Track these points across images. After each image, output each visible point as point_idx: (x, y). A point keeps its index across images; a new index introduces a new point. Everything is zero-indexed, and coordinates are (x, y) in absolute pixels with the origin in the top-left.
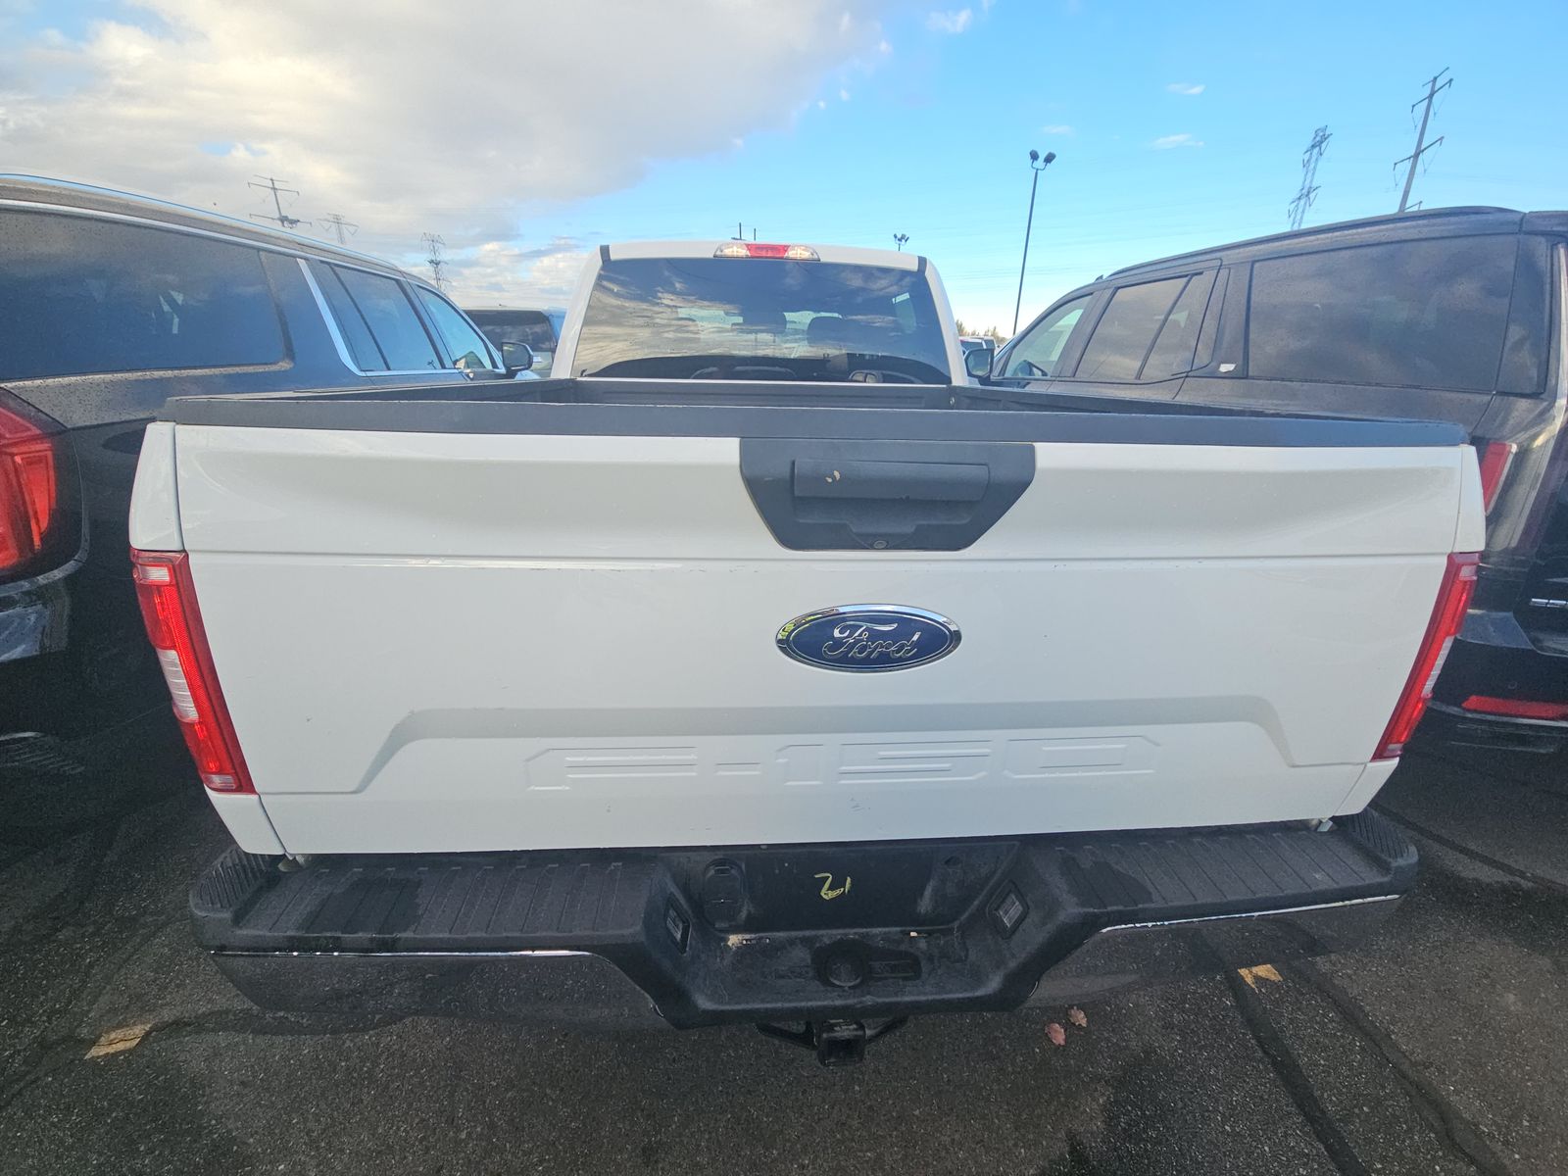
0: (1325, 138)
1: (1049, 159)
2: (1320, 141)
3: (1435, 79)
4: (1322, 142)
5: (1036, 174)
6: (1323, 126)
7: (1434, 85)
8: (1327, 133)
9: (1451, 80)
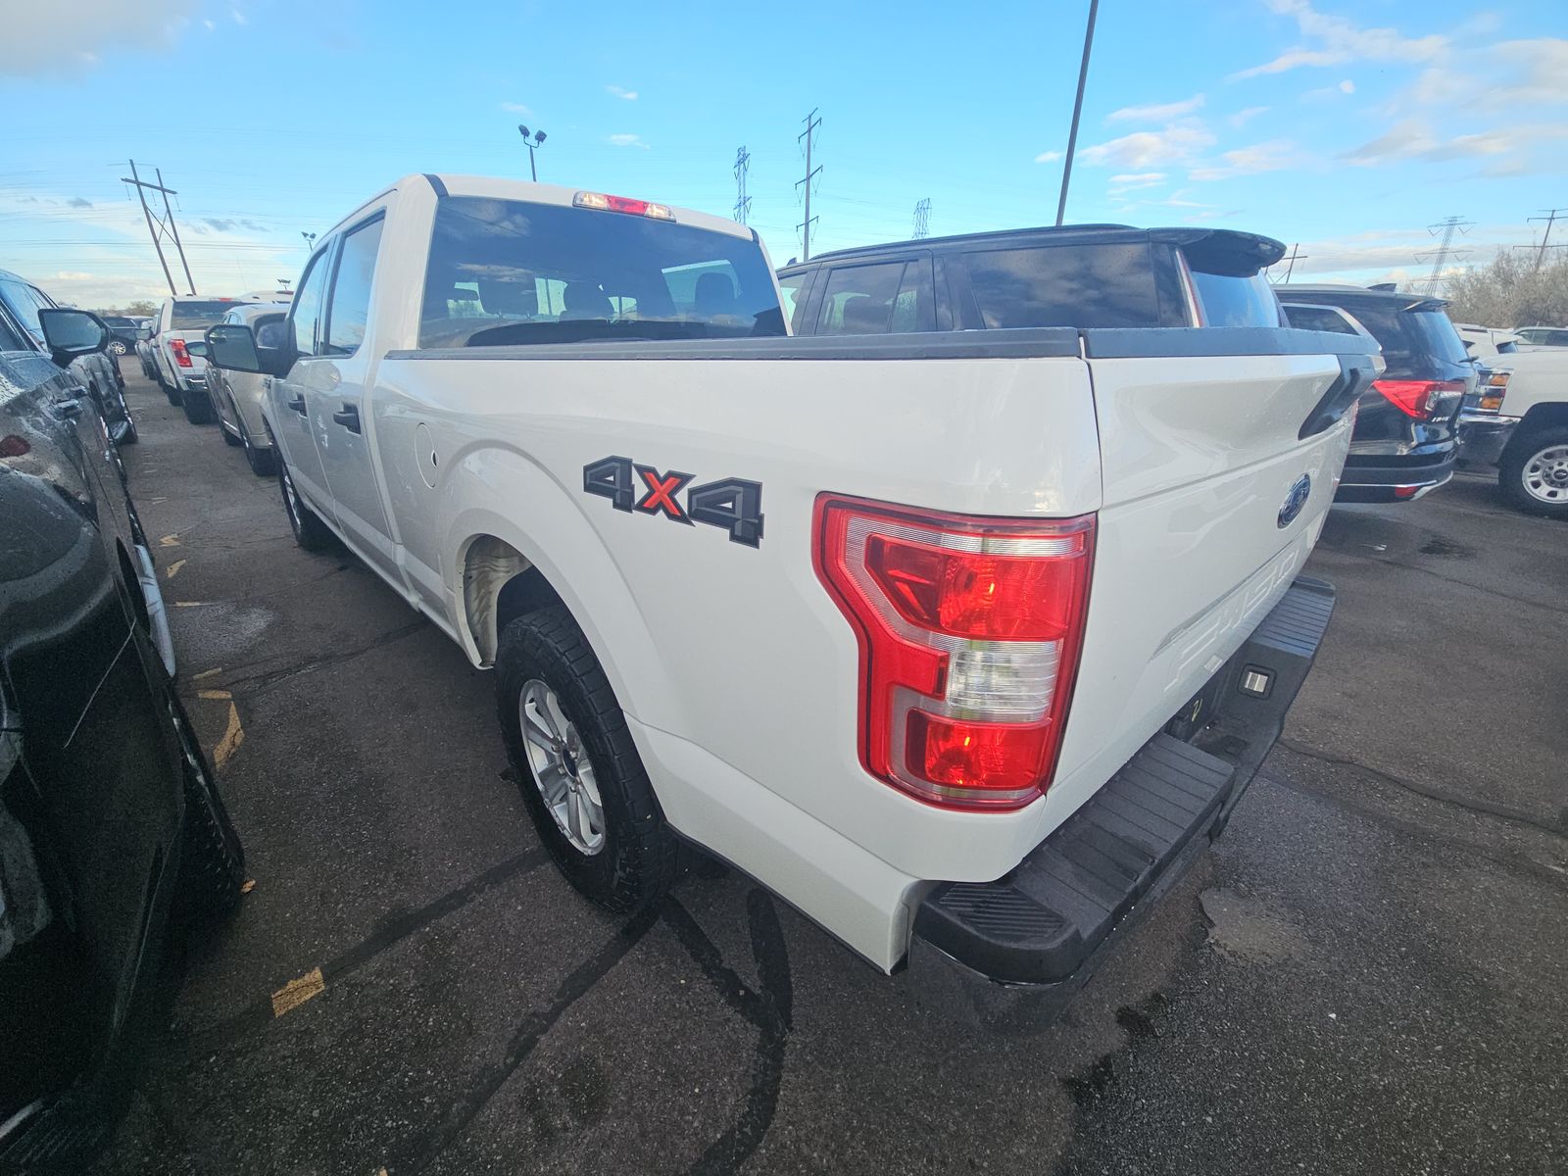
0: (746, 157)
1: (541, 137)
2: (743, 159)
3: (810, 116)
4: (744, 160)
5: (531, 150)
6: (742, 146)
7: (810, 123)
8: (747, 152)
9: (820, 119)
